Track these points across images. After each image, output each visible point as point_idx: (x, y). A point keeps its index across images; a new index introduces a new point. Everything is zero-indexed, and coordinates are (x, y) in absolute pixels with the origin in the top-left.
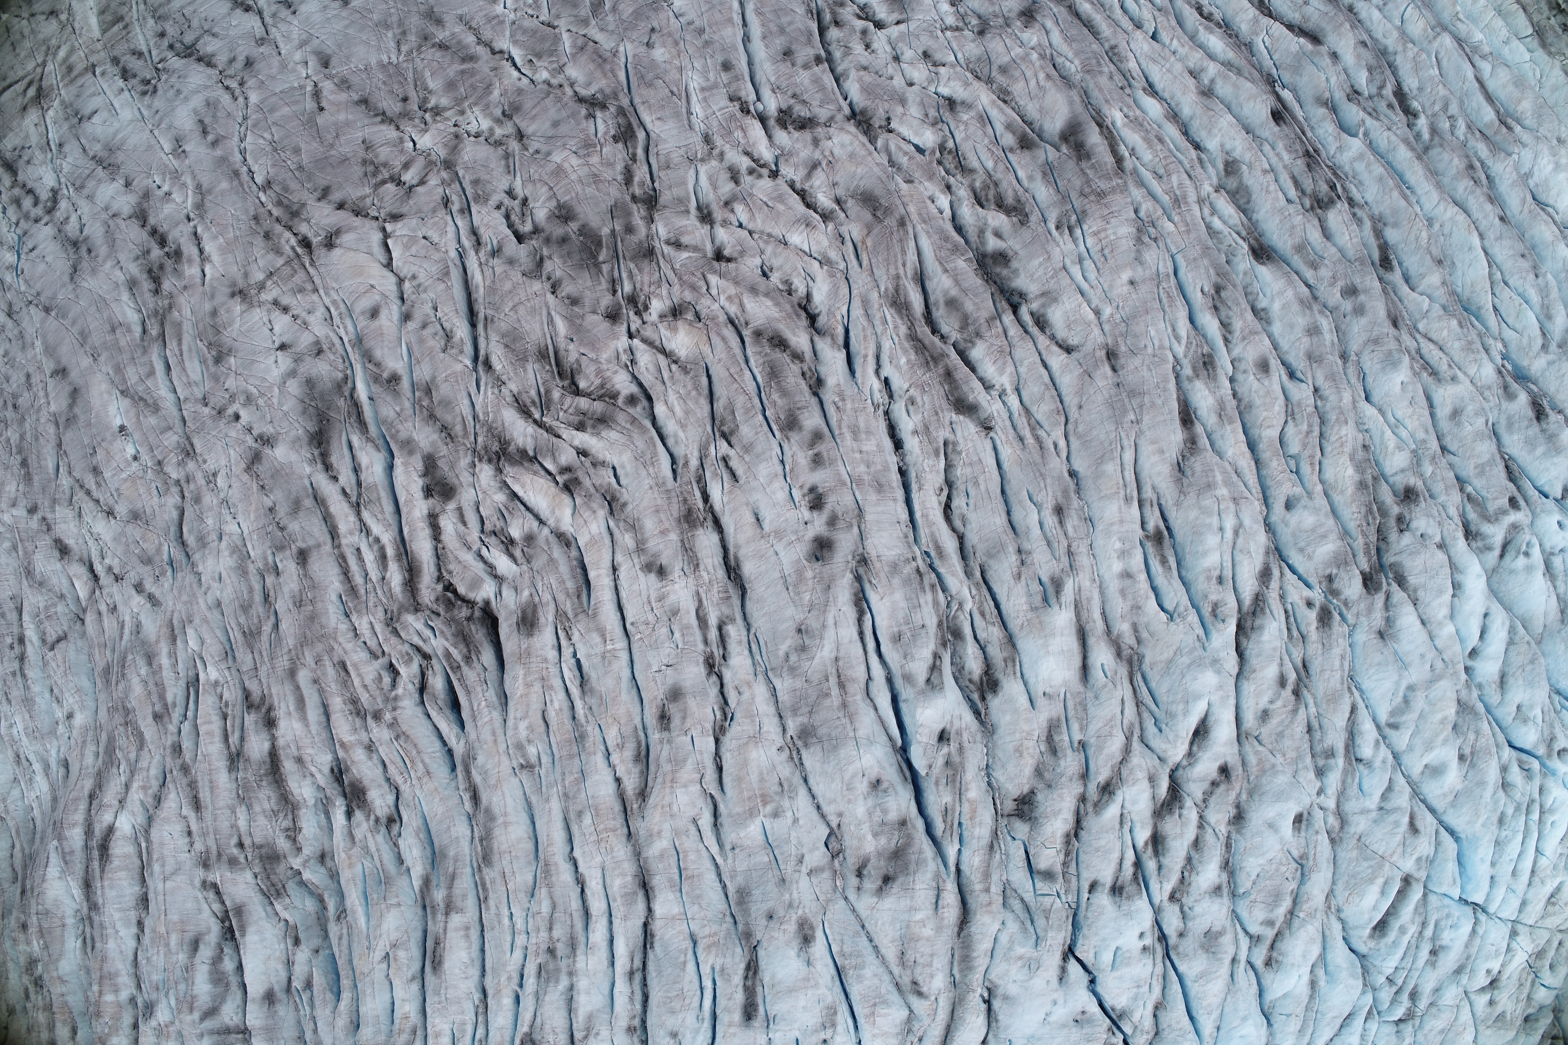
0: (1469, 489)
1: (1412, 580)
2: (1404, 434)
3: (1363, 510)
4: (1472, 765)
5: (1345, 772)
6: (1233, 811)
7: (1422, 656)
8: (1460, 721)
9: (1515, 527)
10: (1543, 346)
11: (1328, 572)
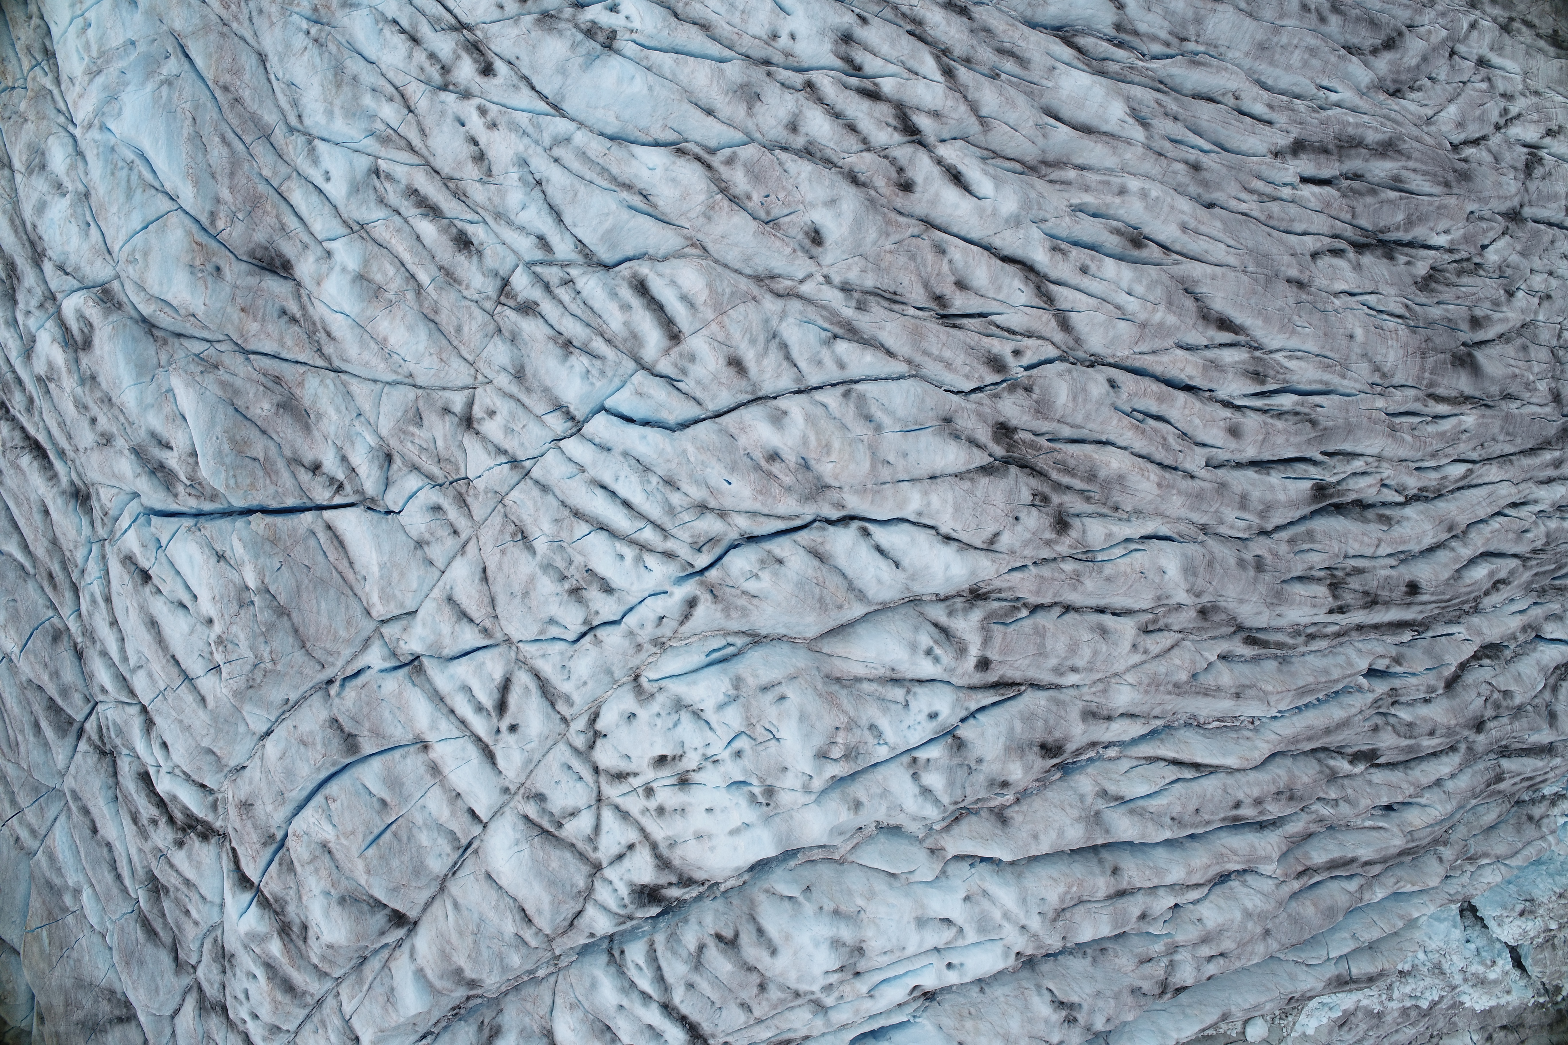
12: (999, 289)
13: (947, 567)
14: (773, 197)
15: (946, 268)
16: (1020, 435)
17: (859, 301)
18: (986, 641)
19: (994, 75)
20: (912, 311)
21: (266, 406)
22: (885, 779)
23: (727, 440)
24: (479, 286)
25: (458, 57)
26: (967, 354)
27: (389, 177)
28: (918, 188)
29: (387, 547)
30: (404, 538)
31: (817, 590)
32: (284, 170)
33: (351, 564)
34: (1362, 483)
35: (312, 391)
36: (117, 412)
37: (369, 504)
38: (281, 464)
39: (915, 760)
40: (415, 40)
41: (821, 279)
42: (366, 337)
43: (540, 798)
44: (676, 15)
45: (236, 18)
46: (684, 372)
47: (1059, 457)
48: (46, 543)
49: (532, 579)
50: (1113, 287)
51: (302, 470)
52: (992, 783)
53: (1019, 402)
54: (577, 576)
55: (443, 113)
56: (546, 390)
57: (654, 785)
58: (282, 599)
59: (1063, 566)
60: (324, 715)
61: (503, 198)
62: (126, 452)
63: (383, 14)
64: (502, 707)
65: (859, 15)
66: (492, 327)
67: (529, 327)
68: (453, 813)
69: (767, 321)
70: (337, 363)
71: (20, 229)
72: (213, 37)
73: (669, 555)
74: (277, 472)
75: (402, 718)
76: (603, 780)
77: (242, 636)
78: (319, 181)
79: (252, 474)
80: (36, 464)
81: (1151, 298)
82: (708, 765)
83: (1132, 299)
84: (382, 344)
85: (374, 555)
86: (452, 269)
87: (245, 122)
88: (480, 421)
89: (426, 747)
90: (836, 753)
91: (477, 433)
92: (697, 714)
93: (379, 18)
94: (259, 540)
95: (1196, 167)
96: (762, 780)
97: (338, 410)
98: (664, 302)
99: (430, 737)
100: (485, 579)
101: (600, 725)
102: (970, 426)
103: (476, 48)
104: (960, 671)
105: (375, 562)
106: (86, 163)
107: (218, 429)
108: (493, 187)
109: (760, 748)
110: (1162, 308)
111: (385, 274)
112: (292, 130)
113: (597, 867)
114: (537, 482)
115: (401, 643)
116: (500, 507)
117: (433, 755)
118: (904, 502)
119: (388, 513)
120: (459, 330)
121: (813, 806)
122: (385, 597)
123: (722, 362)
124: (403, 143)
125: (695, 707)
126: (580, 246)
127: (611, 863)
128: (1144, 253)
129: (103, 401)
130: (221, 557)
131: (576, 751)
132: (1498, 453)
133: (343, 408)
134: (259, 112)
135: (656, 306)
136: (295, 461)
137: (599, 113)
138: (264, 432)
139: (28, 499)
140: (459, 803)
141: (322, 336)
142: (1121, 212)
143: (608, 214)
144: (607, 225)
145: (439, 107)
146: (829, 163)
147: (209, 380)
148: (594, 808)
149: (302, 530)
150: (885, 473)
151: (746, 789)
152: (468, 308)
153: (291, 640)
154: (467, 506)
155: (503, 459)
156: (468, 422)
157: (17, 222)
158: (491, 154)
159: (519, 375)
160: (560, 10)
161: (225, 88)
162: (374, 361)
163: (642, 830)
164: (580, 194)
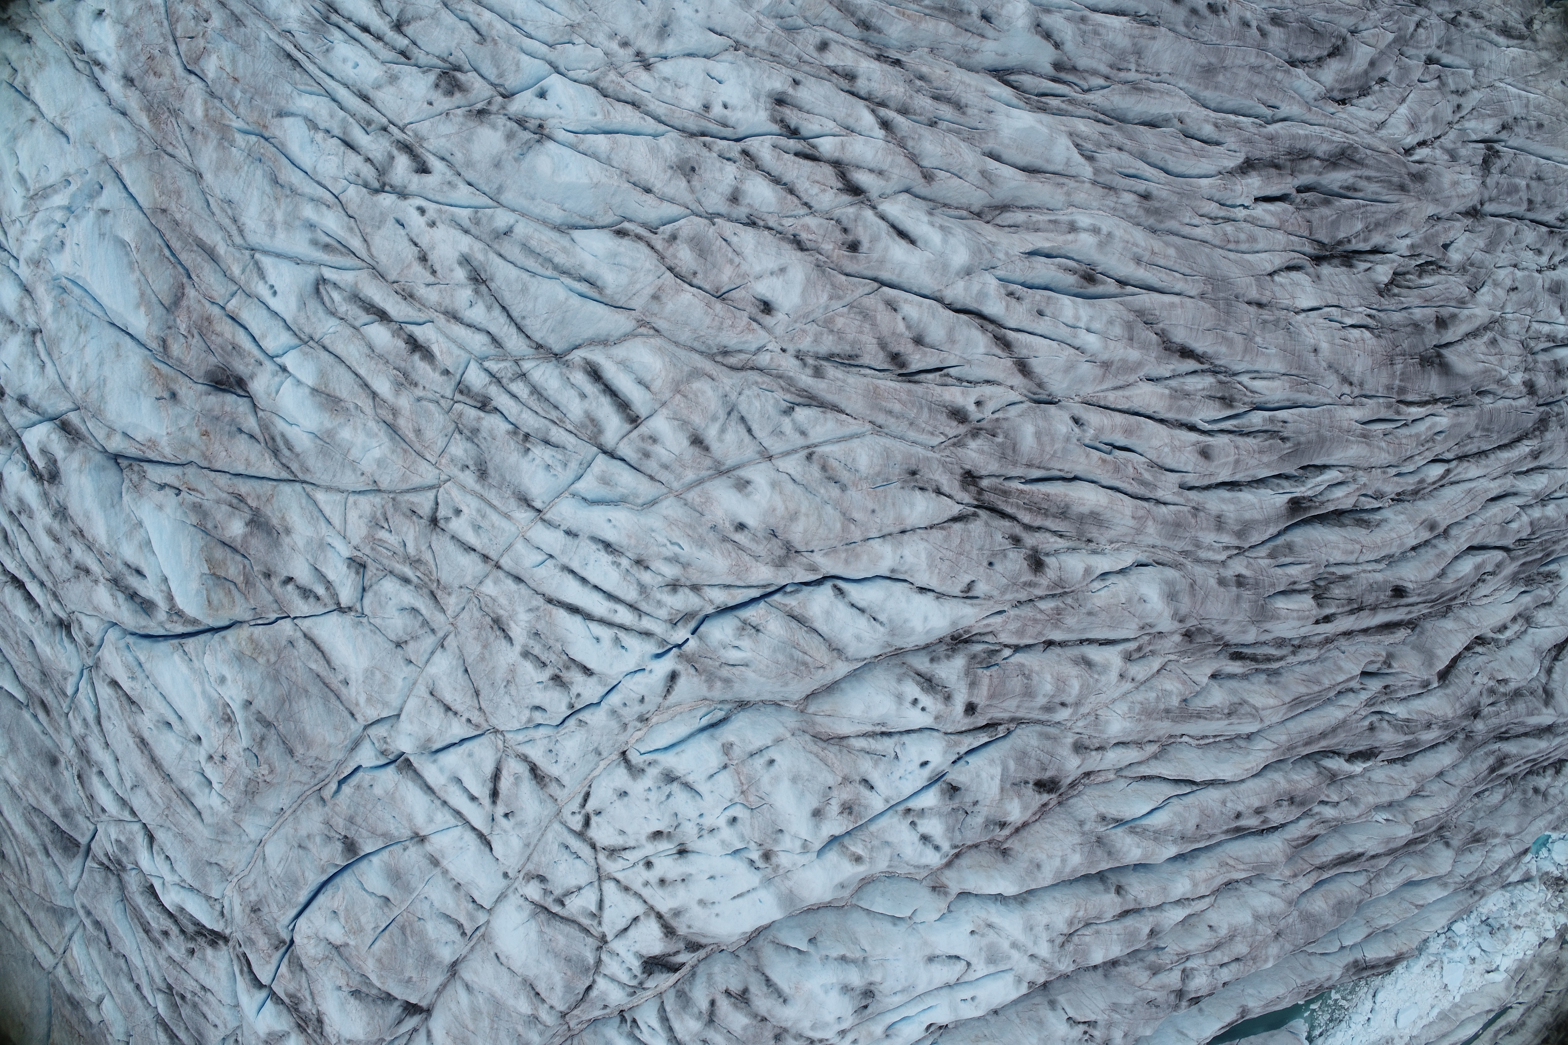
13: (927, 616)
15: (901, 327)
16: (987, 482)
17: (814, 368)
18: (972, 687)
19: (934, 124)
21: (239, 526)
22: (883, 831)
24: (434, 386)
25: (392, 158)
26: (929, 409)
27: (335, 286)
28: (865, 248)
29: (367, 652)
30: (385, 641)
32: (230, 288)
34: (1339, 493)
39: (910, 809)
43: (541, 878)
44: (605, 95)
46: (647, 455)
47: (1031, 501)
48: (35, 674)
49: (514, 667)
52: (993, 826)
53: (984, 447)
54: (557, 663)
55: (383, 215)
57: (653, 858)
59: (1041, 606)
61: (451, 297)
62: (105, 582)
64: (494, 795)
65: (791, 78)
66: (451, 426)
68: (457, 904)
69: (725, 396)
70: (301, 475)
72: (146, 161)
73: (645, 634)
75: (400, 817)
76: (601, 856)
78: (266, 296)
80: (17, 598)
81: (1112, 335)
82: (705, 835)
83: (1092, 337)
85: (357, 660)
86: (407, 371)
88: (447, 520)
89: (422, 841)
90: (832, 811)
91: (445, 532)
92: (688, 786)
95: (1145, 197)
96: (759, 845)
97: (306, 522)
98: (618, 387)
99: (426, 830)
100: (466, 671)
101: (592, 804)
102: (935, 477)
103: (408, 148)
104: (948, 719)
105: (359, 667)
106: (34, 300)
108: (439, 287)
110: (1123, 344)
113: (603, 941)
114: (507, 573)
115: (391, 745)
116: (475, 601)
117: (430, 848)
118: (877, 560)
120: (419, 434)
121: (816, 866)
123: (686, 443)
124: (344, 250)
125: (683, 779)
127: (617, 937)
128: (1099, 289)
129: (75, 533)
131: (572, 832)
132: (1475, 450)
135: (611, 392)
140: (461, 892)
141: (284, 451)
142: (1073, 250)
145: (380, 210)
146: (772, 230)
148: (596, 885)
150: (855, 533)
151: (745, 856)
156: (435, 523)
158: (434, 255)
159: (481, 472)
163: (645, 902)
164: (529, 288)
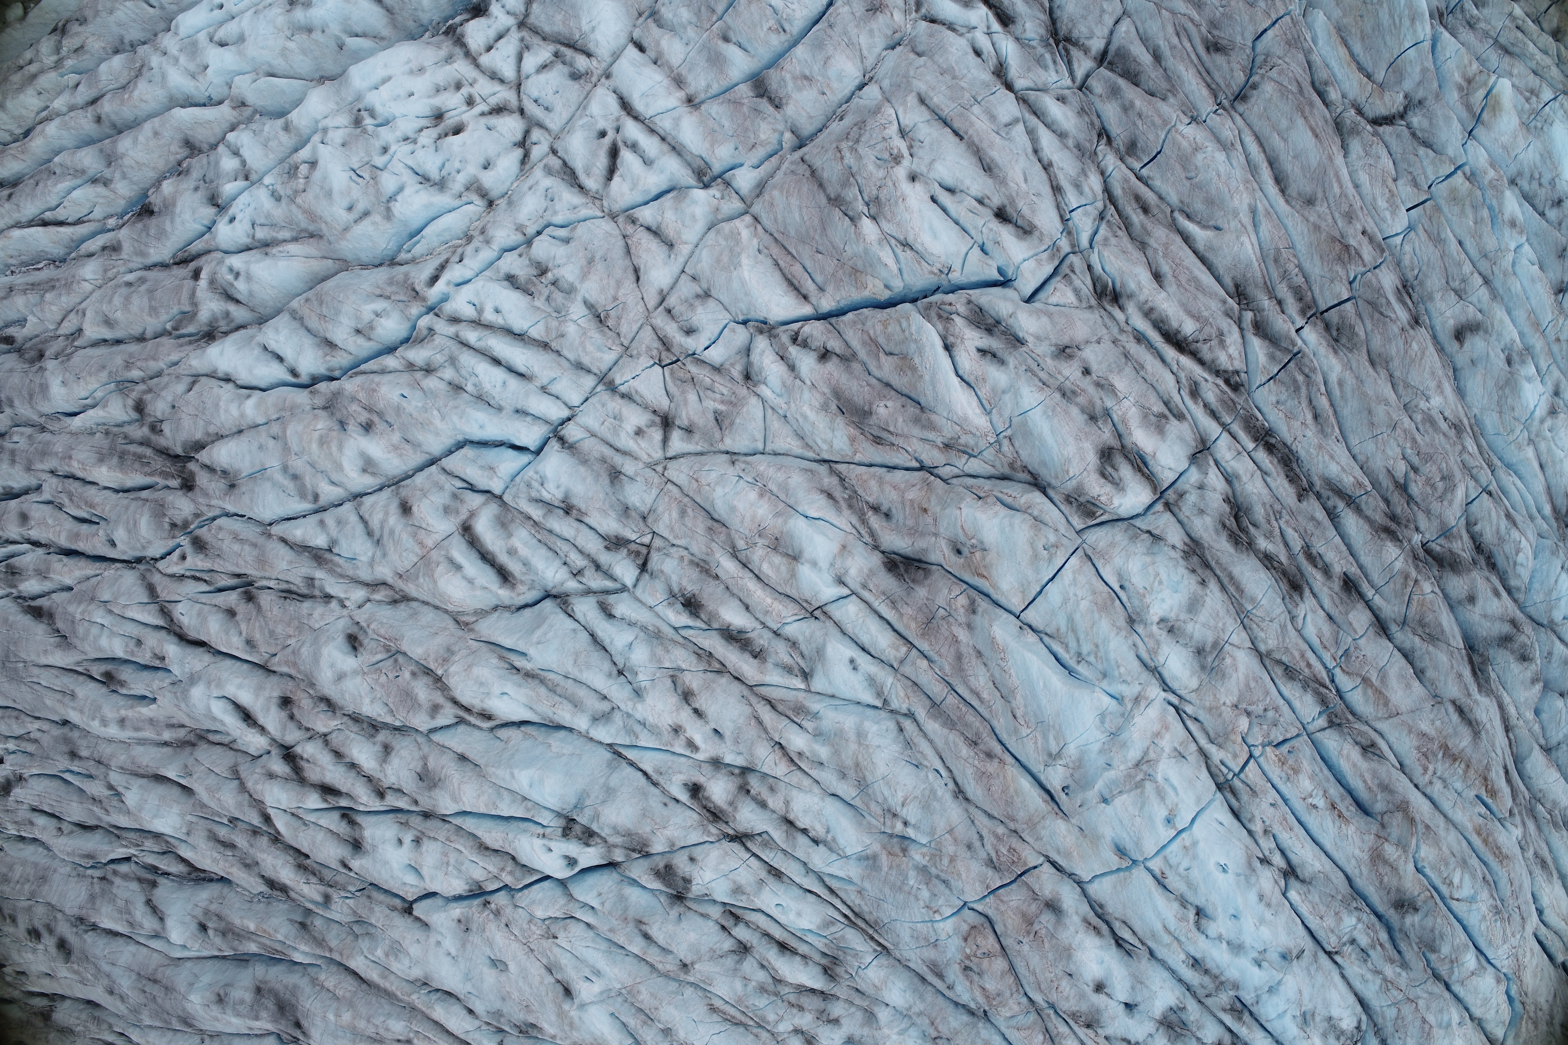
0: (168, 326)
1: (199, 436)
2: (99, 394)
3: (137, 465)
4: (380, 414)
5: (331, 572)
6: (323, 706)
7: (261, 447)
8: (338, 415)
9: (212, 282)
10: (105, 184)
11: (167, 526)
12: (199, 614)
13: (222, 353)
14: (391, 676)
15: (243, 627)
16: (175, 483)
17: (313, 586)
18: (193, 294)
19: (233, 820)
20: (271, 584)
21: (882, 411)
22: (267, 155)
23: (410, 438)
24: (668, 560)
25: (731, 804)
26: (220, 549)
27: (789, 670)
28: (275, 701)
29: (735, 285)
30: (721, 298)
31: (325, 311)
32: (907, 669)
33: (777, 264)
35: (838, 434)
36: (1051, 381)
37: (766, 328)
38: (862, 354)
39: (247, 178)
40: (790, 823)
41: (347, 603)
42: (782, 496)
43: (575, 76)
44: (513, 858)
45: (998, 838)
46: (455, 496)
47: (146, 469)
48: (1152, 242)
49: (584, 276)
50: (115, 629)
51: (838, 351)
52: (187, 172)
53: (177, 512)
54: (541, 287)
55: (737, 742)
56: (584, 462)
57: (465, 108)
58: (837, 214)
59: (142, 374)
60: (790, 110)
61: (653, 654)
62: (1030, 340)
63: (831, 849)
64: (614, 153)
65: (350, 870)
66: (650, 520)
67: (611, 525)
68: (658, 44)
69: (385, 555)
70: (823, 469)
71: (1226, 581)
72: (1021, 815)
73: (455, 320)
74: (864, 344)
75: (711, 123)
76: (514, 103)
77: (871, 167)
78: (863, 660)
79: (888, 338)
80: (1175, 324)
81: (86, 624)
82: (411, 135)
83: (99, 620)
84: (764, 491)
85: (746, 275)
86: (703, 576)
87: (959, 718)
88: (652, 424)
89: (690, 100)
90: (304, 169)
91: (655, 412)
92: (425, 179)
93: (833, 845)
94: (869, 270)
95: (73, 755)
96: (365, 131)
97: (805, 417)
98: (480, 563)
99: (684, 110)
100: (636, 271)
101: (519, 153)
102: (213, 484)
103: (715, 815)
104: (214, 264)
105: (745, 268)
106: (1138, 657)
107: (927, 378)
108: (667, 664)
109: (366, 159)
110: (78, 616)
111: (771, 564)
112: (910, 715)
113: (522, 25)
114: (589, 371)
115: (718, 195)
116: (626, 343)
117: (681, 94)
118: (258, 405)
119: (745, 323)
120: (683, 513)
121: (319, 117)
122: (735, 236)
123: (415, 509)
124: (780, 708)
125: (428, 185)
126: (569, 610)
127: (508, 30)
128: (103, 668)
129: (1074, 392)
130: (906, 245)
131: (541, 126)
133: (801, 420)
134: (946, 731)
135: (487, 558)
136: (847, 358)
137: (568, 749)
138: (888, 385)
139: (1179, 285)
140: (653, 55)
141: (838, 493)
142: (122, 702)
143: (538, 643)
144: (538, 633)
145: (741, 748)
146: (356, 718)
147: (949, 431)
148: (523, 76)
149: (830, 289)
150: (275, 429)
151: (379, 121)
152: (676, 537)
153: (825, 175)
154: (660, 339)
155: (623, 389)
156: (666, 423)
157: (1232, 589)
158: (673, 700)
159: (615, 475)
160: (628, 858)
161: (990, 755)
162: (771, 472)
163: (477, 66)
164: (571, 662)
